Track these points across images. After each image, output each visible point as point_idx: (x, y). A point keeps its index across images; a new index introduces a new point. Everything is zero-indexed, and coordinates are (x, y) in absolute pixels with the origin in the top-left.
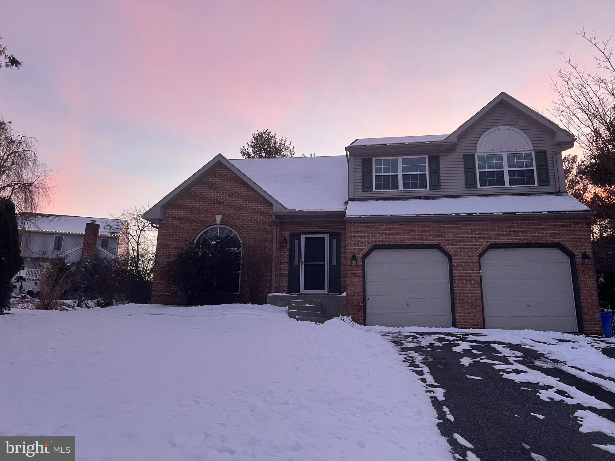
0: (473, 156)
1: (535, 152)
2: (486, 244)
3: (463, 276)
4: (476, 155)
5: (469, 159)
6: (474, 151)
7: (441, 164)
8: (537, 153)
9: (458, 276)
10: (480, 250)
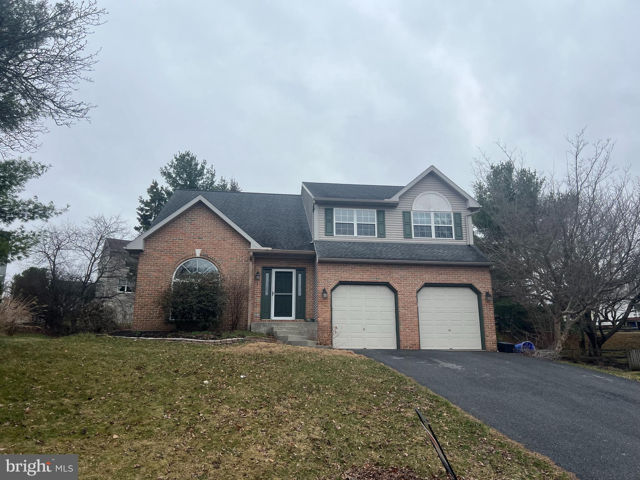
0: (409, 213)
1: (453, 213)
2: (422, 283)
3: (405, 307)
4: (412, 212)
5: (406, 215)
6: (410, 209)
7: (386, 217)
8: (455, 214)
9: (402, 307)
10: (418, 288)
